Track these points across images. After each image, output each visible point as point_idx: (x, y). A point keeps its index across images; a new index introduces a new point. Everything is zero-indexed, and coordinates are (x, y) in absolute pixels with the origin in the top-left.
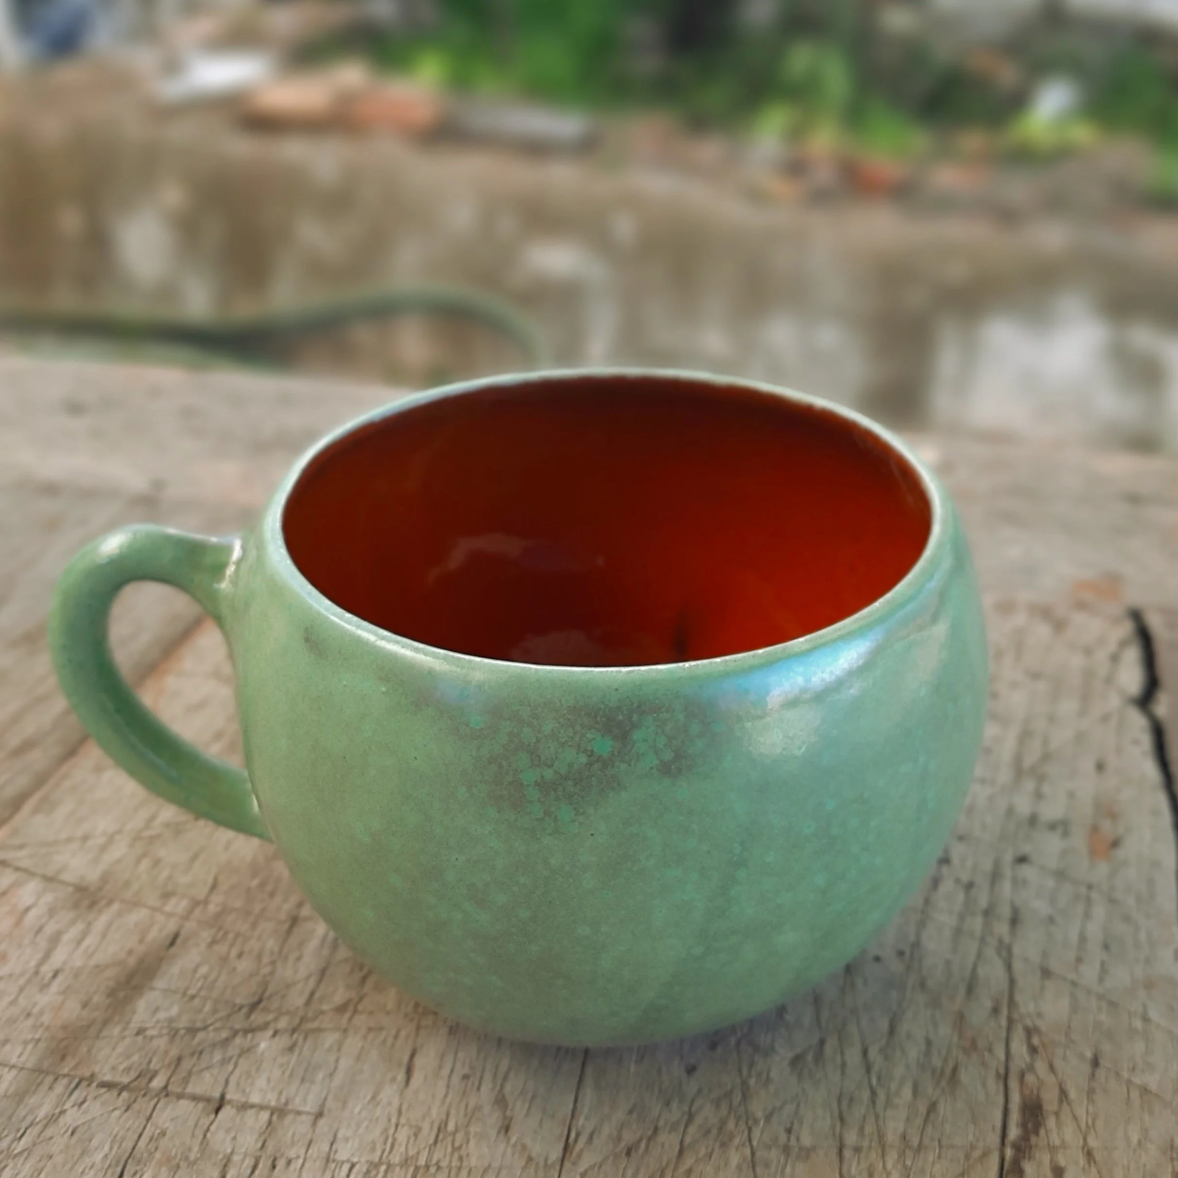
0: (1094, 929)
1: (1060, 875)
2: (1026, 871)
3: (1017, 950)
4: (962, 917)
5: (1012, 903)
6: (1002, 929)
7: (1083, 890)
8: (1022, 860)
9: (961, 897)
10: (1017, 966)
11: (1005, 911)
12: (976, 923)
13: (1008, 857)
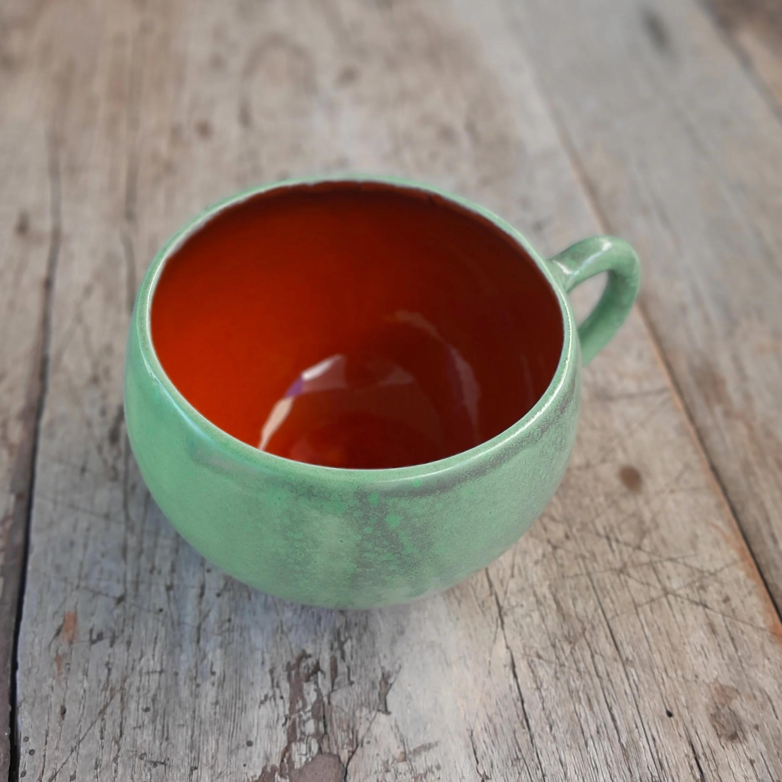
0: (79, 554)
1: (96, 593)
2: (118, 591)
3: (123, 528)
4: (156, 545)
5: (126, 563)
6: (132, 541)
7: (83, 584)
8: (121, 600)
9: (157, 562)
10: (122, 518)
11: (131, 555)
12: (147, 543)
13: (130, 600)
